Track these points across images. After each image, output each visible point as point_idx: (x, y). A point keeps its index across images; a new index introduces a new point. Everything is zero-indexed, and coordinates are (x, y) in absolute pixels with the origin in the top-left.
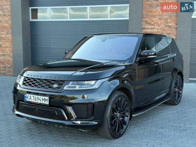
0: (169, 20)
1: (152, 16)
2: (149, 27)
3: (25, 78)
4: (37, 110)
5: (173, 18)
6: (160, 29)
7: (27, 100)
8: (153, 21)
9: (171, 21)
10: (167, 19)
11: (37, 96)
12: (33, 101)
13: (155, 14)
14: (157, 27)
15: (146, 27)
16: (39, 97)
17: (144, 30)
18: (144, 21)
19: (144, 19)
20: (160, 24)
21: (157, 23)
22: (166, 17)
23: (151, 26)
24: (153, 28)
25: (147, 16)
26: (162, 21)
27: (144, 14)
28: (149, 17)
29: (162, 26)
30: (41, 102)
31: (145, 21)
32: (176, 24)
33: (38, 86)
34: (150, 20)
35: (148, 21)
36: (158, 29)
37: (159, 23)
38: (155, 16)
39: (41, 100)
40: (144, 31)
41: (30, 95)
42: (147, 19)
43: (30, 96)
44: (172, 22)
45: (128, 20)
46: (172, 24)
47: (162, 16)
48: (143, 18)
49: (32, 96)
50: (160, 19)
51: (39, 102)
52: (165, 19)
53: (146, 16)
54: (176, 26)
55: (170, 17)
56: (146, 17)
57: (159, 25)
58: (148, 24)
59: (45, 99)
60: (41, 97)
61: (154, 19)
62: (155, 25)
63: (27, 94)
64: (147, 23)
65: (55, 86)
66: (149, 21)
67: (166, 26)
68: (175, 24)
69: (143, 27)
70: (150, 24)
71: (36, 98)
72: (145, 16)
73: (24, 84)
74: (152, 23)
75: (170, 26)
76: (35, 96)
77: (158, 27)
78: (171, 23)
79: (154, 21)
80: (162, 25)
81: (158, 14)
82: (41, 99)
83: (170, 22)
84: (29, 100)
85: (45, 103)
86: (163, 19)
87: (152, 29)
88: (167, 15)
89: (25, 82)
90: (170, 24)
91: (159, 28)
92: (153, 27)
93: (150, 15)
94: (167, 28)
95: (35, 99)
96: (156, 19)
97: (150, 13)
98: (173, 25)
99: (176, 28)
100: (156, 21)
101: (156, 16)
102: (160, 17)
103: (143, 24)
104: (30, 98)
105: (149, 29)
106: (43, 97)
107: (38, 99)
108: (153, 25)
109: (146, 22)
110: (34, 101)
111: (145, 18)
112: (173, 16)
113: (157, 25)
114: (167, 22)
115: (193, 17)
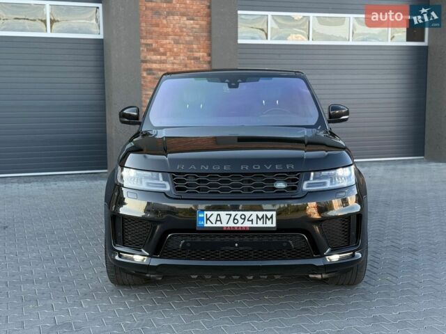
0: (195, 46)
1: (161, 34)
2: (154, 58)
3: (174, 177)
4: (236, 245)
5: (202, 42)
6: (180, 64)
7: (209, 225)
8: (162, 46)
9: (198, 48)
10: (190, 43)
11: (240, 213)
12: (228, 225)
13: (165, 30)
14: (172, 58)
15: (148, 57)
16: (248, 214)
17: (144, 64)
18: (144, 44)
19: (143, 41)
20: (177, 53)
21: (171, 50)
22: (187, 38)
23: (159, 57)
24: (164, 60)
25: (151, 33)
26: (182, 46)
27: (143, 28)
28: (154, 36)
29: (182, 58)
30: (255, 225)
31: (147, 45)
32: (209, 55)
33: (229, 190)
34: (157, 42)
35: (152, 45)
36: (173, 63)
37: (175, 49)
38: (166, 35)
39: (252, 221)
40: (146, 67)
41: (215, 213)
42: (149, 41)
43: (219, 215)
44: (202, 50)
45: (102, 40)
46: (201, 54)
47: (180, 36)
48: (141, 38)
49: (223, 214)
50: (177, 42)
51: (247, 224)
52: (187, 43)
53: (147, 33)
54: (208, 59)
55: (197, 40)
56: (148, 35)
57: (176, 55)
58: (152, 53)
59: (267, 217)
60: (254, 213)
61: (164, 42)
62: (168, 54)
63: (206, 212)
64: (150, 49)
65: (281, 185)
66: (154, 45)
67: (189, 58)
68: (205, 54)
69: (143, 59)
70: (156, 51)
71: (238, 217)
72: (145, 34)
73: (178, 189)
74: (162, 50)
75: (196, 59)
76: (233, 213)
77: (175, 59)
78: (199, 52)
79: (165, 46)
80: (182, 55)
81: (173, 32)
82: (254, 217)
83: (198, 50)
84: (214, 225)
85: (265, 225)
86: (184, 42)
87: (161, 62)
88: (191, 34)
89: (180, 185)
90: (197, 55)
91: (175, 61)
92: (164, 58)
93: (155, 32)
94: (192, 61)
95: (234, 219)
96: (168, 42)
97: (156, 29)
98: (203, 56)
99: (210, 62)
100: (169, 46)
101: (169, 35)
102: (177, 37)
103: (143, 50)
104: (217, 220)
105: (155, 62)
106: (260, 214)
107: (244, 219)
108: (164, 54)
109: (148, 47)
110: (231, 224)
111: (145, 38)
112: (202, 36)
113: (171, 56)
114: (191, 50)
115: (240, 41)
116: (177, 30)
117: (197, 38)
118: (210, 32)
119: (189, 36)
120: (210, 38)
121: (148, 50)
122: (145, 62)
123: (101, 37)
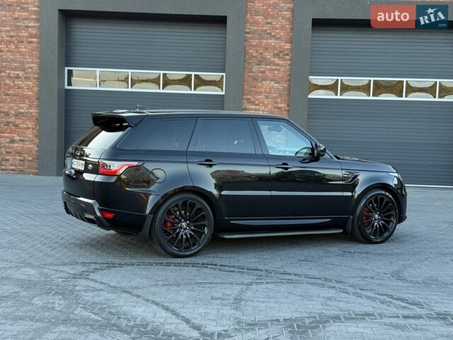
0: (279, 100)
1: (257, 92)
2: (251, 107)
5: (284, 97)
6: (267, 112)
8: (257, 100)
9: (281, 101)
10: (277, 98)
13: (260, 90)
14: (263, 108)
15: (248, 107)
19: (245, 97)
20: (267, 104)
21: (262, 102)
22: (274, 95)
23: (254, 107)
26: (270, 100)
27: (245, 89)
28: (253, 93)
29: (270, 107)
31: (247, 99)
32: (288, 106)
34: (254, 98)
35: (250, 99)
36: (264, 111)
37: (266, 102)
38: (260, 93)
42: (249, 97)
44: (283, 103)
45: (223, 96)
46: (283, 105)
47: (269, 93)
48: (243, 95)
50: (267, 97)
52: (274, 98)
54: (287, 108)
56: (248, 93)
57: (266, 106)
58: (250, 104)
61: (259, 97)
62: (261, 105)
64: (249, 102)
66: (252, 99)
67: (275, 108)
68: (286, 105)
69: (244, 107)
70: (253, 103)
72: (246, 92)
74: (257, 102)
75: (280, 108)
77: (265, 108)
79: (259, 100)
80: (270, 105)
81: (265, 91)
83: (281, 103)
86: (272, 97)
87: (256, 110)
88: (277, 92)
90: (280, 105)
92: (258, 107)
94: (277, 110)
96: (261, 97)
97: (254, 89)
98: (284, 107)
99: (288, 111)
100: (262, 100)
101: (262, 93)
102: (267, 94)
103: (244, 103)
105: (252, 110)
108: (258, 105)
111: (246, 95)
112: (284, 94)
113: (263, 106)
114: (277, 103)
115: (310, 96)
116: (268, 90)
117: (280, 95)
118: (289, 91)
119: (275, 93)
120: (289, 95)
121: (248, 102)
122: (245, 109)
123: (223, 93)
